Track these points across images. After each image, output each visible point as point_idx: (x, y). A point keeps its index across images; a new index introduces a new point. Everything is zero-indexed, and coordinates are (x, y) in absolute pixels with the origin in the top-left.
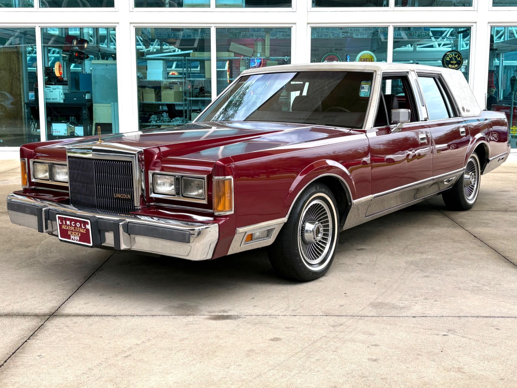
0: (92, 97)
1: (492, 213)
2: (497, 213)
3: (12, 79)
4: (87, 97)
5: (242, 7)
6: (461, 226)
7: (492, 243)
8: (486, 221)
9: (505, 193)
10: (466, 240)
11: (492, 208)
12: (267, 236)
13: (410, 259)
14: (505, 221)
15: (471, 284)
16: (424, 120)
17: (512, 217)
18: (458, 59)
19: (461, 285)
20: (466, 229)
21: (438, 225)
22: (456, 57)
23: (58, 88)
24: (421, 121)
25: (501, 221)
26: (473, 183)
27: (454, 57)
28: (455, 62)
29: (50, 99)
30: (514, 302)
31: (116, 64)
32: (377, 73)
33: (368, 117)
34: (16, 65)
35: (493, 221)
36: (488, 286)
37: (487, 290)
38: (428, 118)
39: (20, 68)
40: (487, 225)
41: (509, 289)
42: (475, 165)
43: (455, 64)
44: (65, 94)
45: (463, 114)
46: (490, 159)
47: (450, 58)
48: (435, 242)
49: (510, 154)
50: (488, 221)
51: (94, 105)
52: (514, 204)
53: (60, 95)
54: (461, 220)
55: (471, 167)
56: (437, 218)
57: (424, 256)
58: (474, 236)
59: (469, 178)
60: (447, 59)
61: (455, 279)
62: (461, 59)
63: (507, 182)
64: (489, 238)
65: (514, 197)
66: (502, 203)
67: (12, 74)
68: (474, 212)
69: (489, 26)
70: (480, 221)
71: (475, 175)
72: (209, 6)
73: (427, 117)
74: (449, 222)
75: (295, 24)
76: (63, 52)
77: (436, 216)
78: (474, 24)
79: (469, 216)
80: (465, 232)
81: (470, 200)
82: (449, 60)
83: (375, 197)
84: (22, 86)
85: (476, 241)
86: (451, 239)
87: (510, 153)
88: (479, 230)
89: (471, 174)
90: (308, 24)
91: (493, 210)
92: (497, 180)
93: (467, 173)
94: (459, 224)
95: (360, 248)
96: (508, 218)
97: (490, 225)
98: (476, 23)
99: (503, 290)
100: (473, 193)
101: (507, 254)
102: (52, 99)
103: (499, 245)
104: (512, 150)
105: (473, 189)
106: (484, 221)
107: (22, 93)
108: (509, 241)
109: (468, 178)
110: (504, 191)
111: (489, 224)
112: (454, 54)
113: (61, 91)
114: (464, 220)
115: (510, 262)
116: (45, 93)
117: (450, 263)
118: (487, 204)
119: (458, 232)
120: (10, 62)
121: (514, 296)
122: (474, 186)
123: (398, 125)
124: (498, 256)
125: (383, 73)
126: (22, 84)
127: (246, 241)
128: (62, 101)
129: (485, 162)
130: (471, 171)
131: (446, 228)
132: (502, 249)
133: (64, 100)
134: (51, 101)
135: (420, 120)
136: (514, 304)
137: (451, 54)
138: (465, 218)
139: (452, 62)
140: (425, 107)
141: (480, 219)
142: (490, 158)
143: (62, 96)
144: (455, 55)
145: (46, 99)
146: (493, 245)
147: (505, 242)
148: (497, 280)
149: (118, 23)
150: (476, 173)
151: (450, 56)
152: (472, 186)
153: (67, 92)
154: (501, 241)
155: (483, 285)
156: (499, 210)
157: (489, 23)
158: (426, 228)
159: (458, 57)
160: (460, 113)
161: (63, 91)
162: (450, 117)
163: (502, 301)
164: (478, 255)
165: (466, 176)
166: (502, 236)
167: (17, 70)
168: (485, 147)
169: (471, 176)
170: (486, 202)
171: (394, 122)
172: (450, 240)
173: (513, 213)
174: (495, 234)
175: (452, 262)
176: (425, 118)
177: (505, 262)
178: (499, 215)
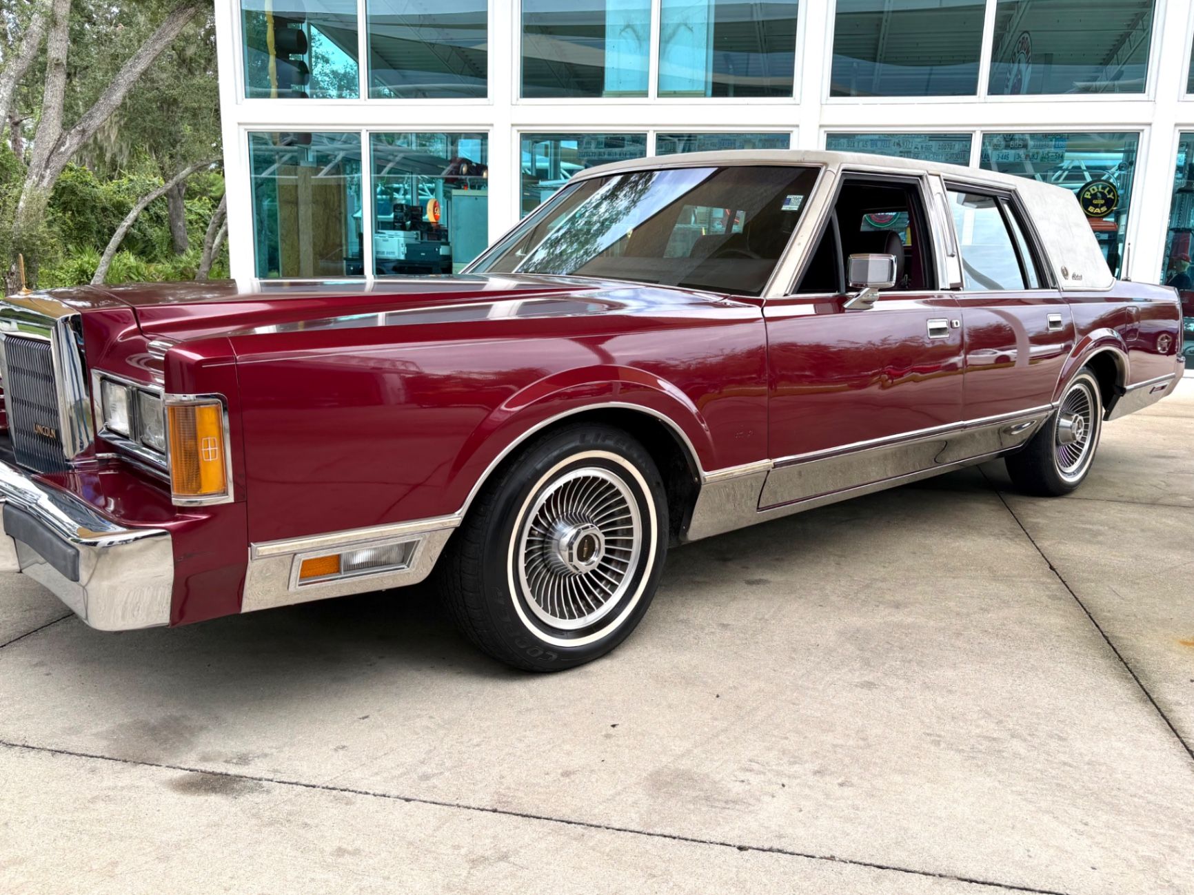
0: (451, 250)
1: (1118, 506)
2: (1132, 507)
3: (328, 219)
4: (443, 251)
5: (705, 95)
6: (1028, 534)
7: (1087, 591)
8: (1095, 528)
9: (1162, 461)
10: (1025, 577)
11: (1122, 494)
12: (403, 561)
13: (855, 621)
14: (1143, 530)
15: (978, 726)
16: (949, 288)
17: (1164, 520)
18: (1108, 197)
19: (947, 727)
20: (1038, 545)
21: (976, 529)
22: (1106, 192)
23: (397, 236)
24: (942, 289)
25: (1133, 529)
26: (1078, 437)
27: (1100, 192)
28: (1103, 202)
29: (383, 253)
30: (1086, 819)
31: (487, 196)
32: (829, 169)
33: (780, 269)
34: (336, 195)
35: (1113, 528)
36: (1025, 740)
37: (1016, 755)
38: (961, 284)
39: (342, 201)
40: (1093, 537)
41: (1087, 759)
42: (1089, 398)
43: (1102, 206)
44: (408, 245)
45: (1063, 282)
46: (1128, 387)
47: (1091, 195)
48: (945, 576)
49: (1182, 379)
50: (1101, 528)
51: (454, 265)
52: (1177, 488)
53: (399, 248)
54: (1035, 520)
55: (1077, 403)
56: (986, 512)
57: (898, 617)
58: (1051, 567)
59: (1071, 427)
60: (1086, 196)
61: (940, 700)
62: (1114, 195)
63: (1177, 436)
64: (1085, 575)
65: (1182, 472)
66: (1151, 485)
67: (328, 211)
68: (1075, 501)
69: (1177, 131)
70: (1081, 526)
71: (1086, 420)
72: (645, 94)
73: (958, 281)
74: (1005, 521)
75: (797, 126)
76: (445, 183)
77: (983, 507)
78: (1146, 129)
79: (1059, 512)
80: (1032, 551)
81: (1069, 474)
82: (1089, 197)
83: (775, 466)
84: (343, 231)
85: (1049, 581)
86: (989, 569)
87: (1181, 376)
88: (1069, 551)
89: (1077, 417)
90: (821, 126)
91: (1124, 499)
92: (1156, 432)
93: (1068, 416)
94: (1027, 531)
95: (757, 577)
96: (1154, 523)
97: (1100, 538)
98: (1150, 124)
99: (1065, 764)
100: (1079, 461)
101: (1117, 630)
102: (387, 253)
103: (1103, 598)
104: (1188, 372)
105: (1080, 451)
106: (1091, 527)
107: (344, 242)
108: (1136, 587)
109: (1069, 425)
110: (1164, 457)
111: (1101, 535)
112: (1100, 186)
113: (402, 240)
114: (1042, 521)
115: (1120, 657)
116: (375, 243)
117: (952, 646)
118: (1113, 485)
119: (1017, 551)
120: (326, 191)
121: (1092, 794)
122: (1082, 445)
123: (862, 293)
124: (1089, 635)
125: (843, 170)
126: (343, 227)
127: (302, 577)
128: (402, 257)
129: (1114, 393)
130: (1077, 412)
131: (992, 538)
132: (1109, 611)
133: (406, 255)
134: (385, 256)
135: (941, 287)
136: (1080, 827)
137: (1095, 187)
138: (1048, 514)
139: (1095, 202)
140: (956, 258)
141: (1082, 522)
142: (1127, 385)
143: (404, 249)
144: (1104, 188)
145: (377, 252)
146: (1090, 597)
147: (1124, 591)
148: (1062, 718)
149: (492, 125)
150: (1091, 417)
151: (1094, 190)
152: (1078, 443)
153: (413, 241)
154: (1114, 587)
155: (1013, 736)
156: (1137, 501)
157: (1176, 125)
158: (946, 534)
159: (1109, 192)
160: (1054, 281)
161: (405, 241)
162: (1027, 286)
163: (1047, 812)
164: (1038, 625)
165: (1065, 422)
166: (1123, 572)
167: (336, 204)
168: (1116, 361)
169: (1074, 422)
170: (1112, 480)
171: (856, 285)
172: (986, 573)
173: (1168, 511)
174: (1105, 565)
175: (959, 643)
176: (951, 284)
177: (1103, 657)
178: (1132, 513)
